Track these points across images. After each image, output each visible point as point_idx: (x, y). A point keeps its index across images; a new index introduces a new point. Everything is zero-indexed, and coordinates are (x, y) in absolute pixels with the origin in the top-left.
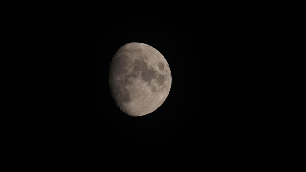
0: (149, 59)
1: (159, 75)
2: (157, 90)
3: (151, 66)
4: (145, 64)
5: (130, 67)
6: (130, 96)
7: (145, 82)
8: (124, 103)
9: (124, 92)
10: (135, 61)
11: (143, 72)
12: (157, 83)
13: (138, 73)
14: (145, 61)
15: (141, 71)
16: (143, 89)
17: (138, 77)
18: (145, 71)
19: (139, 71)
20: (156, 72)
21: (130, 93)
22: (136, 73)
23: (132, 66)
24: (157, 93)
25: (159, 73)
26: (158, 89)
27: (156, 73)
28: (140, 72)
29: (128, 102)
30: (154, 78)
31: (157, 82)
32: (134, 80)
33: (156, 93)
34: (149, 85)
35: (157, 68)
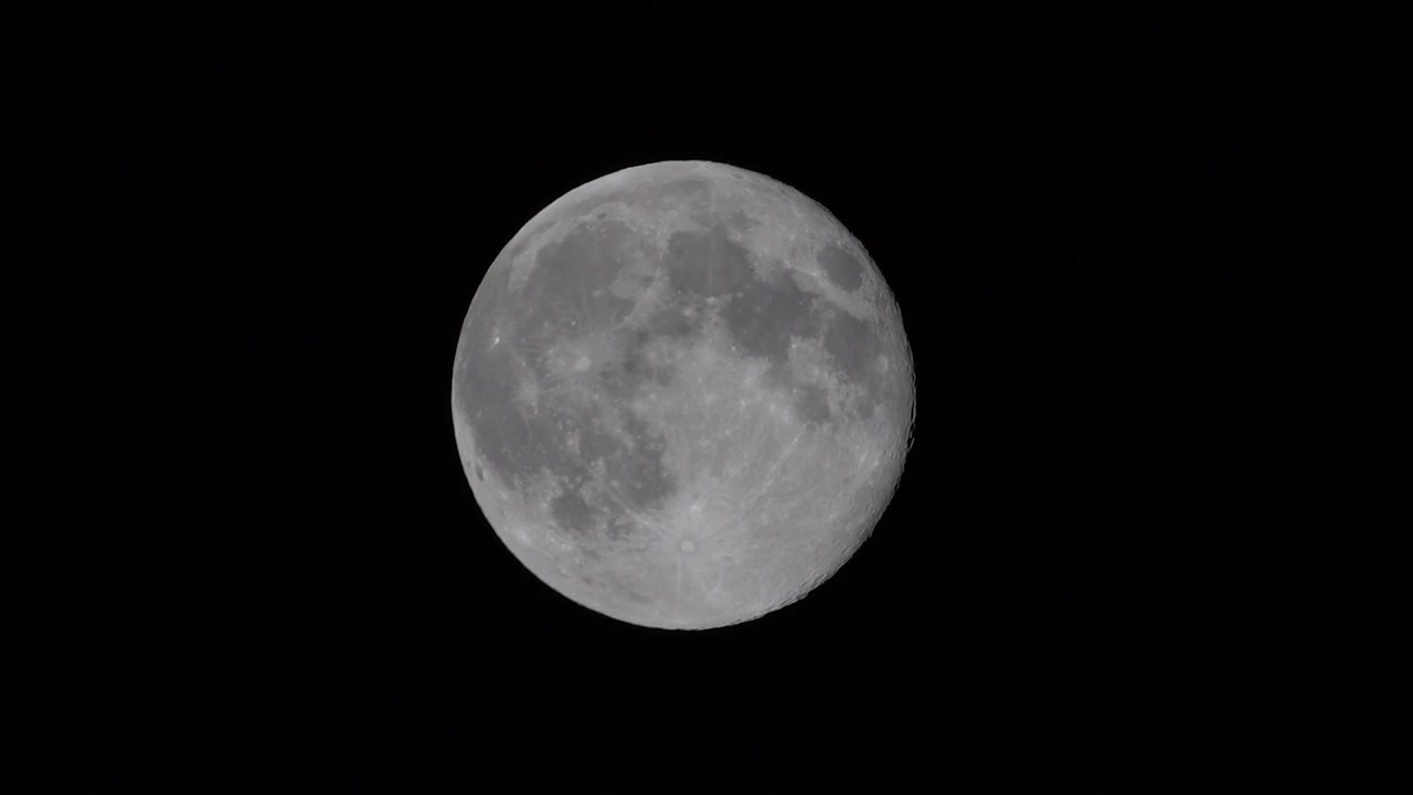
0: (757, 223)
1: (831, 315)
2: (833, 407)
3: (779, 263)
4: (739, 253)
5: (648, 280)
6: (666, 460)
7: (751, 358)
8: (638, 518)
9: (629, 442)
10: (672, 241)
11: (729, 297)
12: (829, 362)
13: (699, 310)
14: (736, 236)
15: (715, 295)
16: (743, 403)
17: (705, 331)
18: (740, 295)
19: (708, 297)
20: (811, 296)
21: (661, 439)
22: (688, 312)
23: (658, 273)
24: (835, 429)
25: (829, 305)
26: (842, 405)
27: (815, 304)
28: (711, 300)
29: (660, 507)
30: (808, 332)
31: (827, 355)
32: (680, 354)
33: (826, 428)
34: (780, 374)
35: (814, 274)
